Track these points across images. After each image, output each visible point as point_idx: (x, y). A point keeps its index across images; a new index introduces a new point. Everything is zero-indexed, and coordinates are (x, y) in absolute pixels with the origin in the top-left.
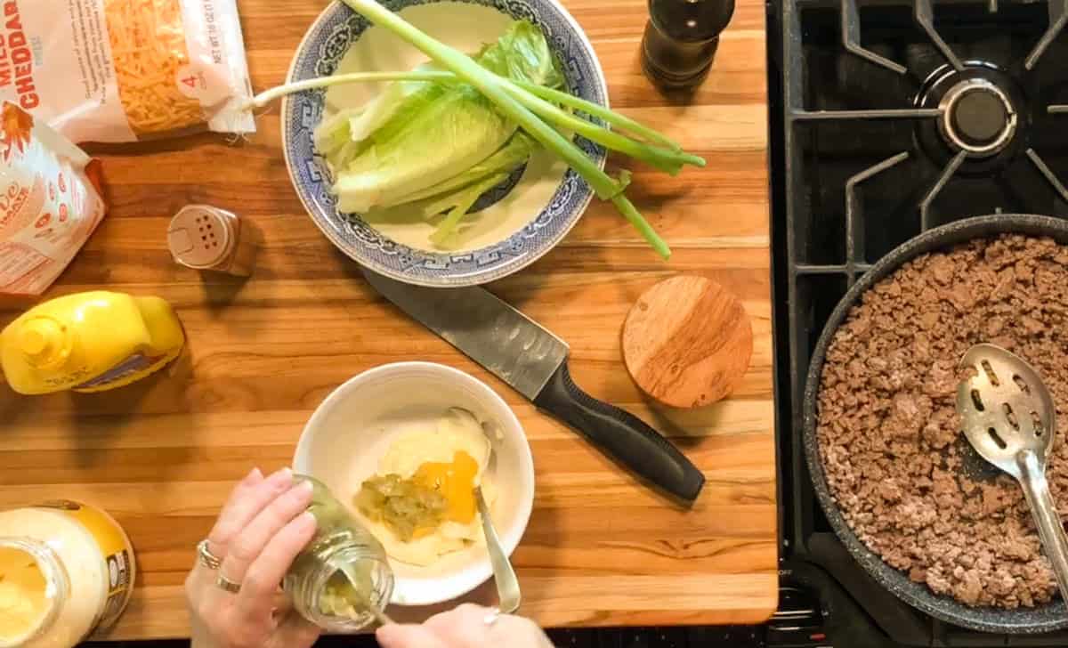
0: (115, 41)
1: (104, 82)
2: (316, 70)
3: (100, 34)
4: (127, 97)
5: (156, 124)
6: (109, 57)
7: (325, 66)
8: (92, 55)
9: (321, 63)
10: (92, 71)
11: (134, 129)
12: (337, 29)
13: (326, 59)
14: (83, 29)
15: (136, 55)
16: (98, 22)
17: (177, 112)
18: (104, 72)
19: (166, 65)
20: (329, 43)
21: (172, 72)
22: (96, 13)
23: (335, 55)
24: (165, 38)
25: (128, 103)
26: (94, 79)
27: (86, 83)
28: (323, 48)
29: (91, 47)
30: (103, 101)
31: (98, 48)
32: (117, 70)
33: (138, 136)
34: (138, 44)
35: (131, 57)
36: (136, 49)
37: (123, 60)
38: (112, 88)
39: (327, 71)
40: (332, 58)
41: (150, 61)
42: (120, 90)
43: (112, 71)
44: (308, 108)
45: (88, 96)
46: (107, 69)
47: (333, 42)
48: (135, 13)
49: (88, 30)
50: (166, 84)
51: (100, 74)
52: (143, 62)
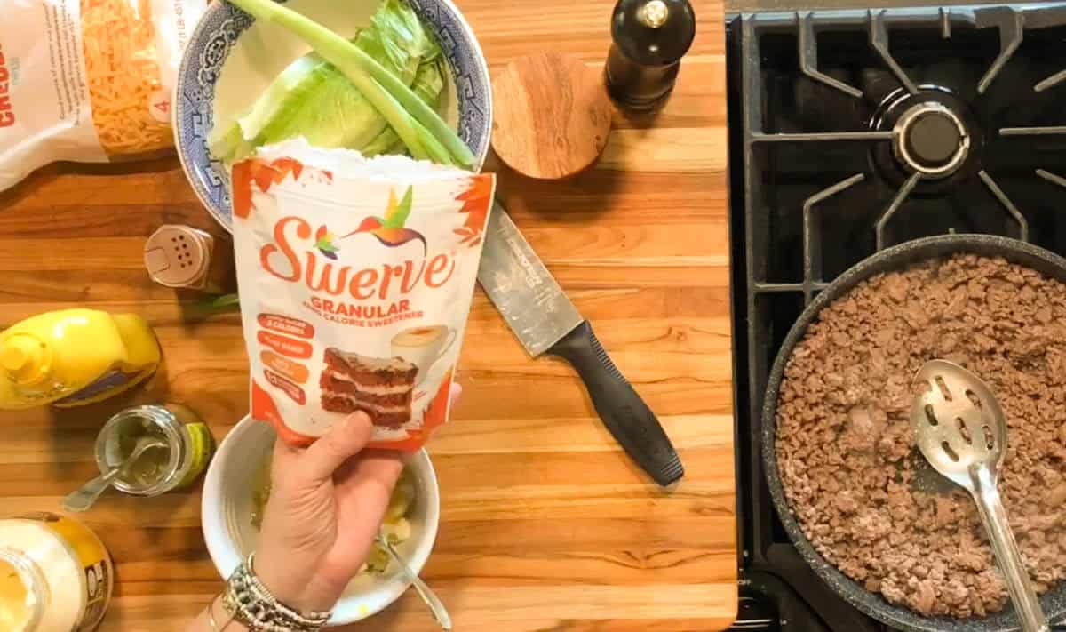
0: (90, 65)
1: (78, 104)
2: (199, 78)
3: (76, 57)
4: (101, 120)
5: (126, 147)
6: (84, 80)
7: (208, 75)
8: (68, 78)
9: (203, 71)
10: (68, 93)
11: (107, 150)
12: (213, 36)
13: (207, 67)
14: (60, 51)
15: (110, 79)
16: (75, 44)
17: (148, 136)
18: (79, 92)
19: (139, 89)
20: (208, 50)
21: (145, 97)
22: (74, 36)
23: (216, 61)
24: (139, 64)
25: (101, 126)
26: (70, 102)
27: (61, 103)
28: (202, 57)
29: (67, 71)
30: (77, 123)
31: (74, 70)
32: (92, 93)
33: (110, 158)
34: (113, 69)
35: (106, 81)
36: (111, 74)
37: (98, 83)
38: (86, 110)
39: (210, 78)
40: (214, 65)
41: (125, 87)
42: (94, 112)
43: (87, 94)
44: (199, 117)
45: (62, 118)
46: (82, 91)
47: (211, 49)
48: (110, 38)
49: (65, 53)
50: (138, 108)
51: (76, 96)
52: (116, 86)
